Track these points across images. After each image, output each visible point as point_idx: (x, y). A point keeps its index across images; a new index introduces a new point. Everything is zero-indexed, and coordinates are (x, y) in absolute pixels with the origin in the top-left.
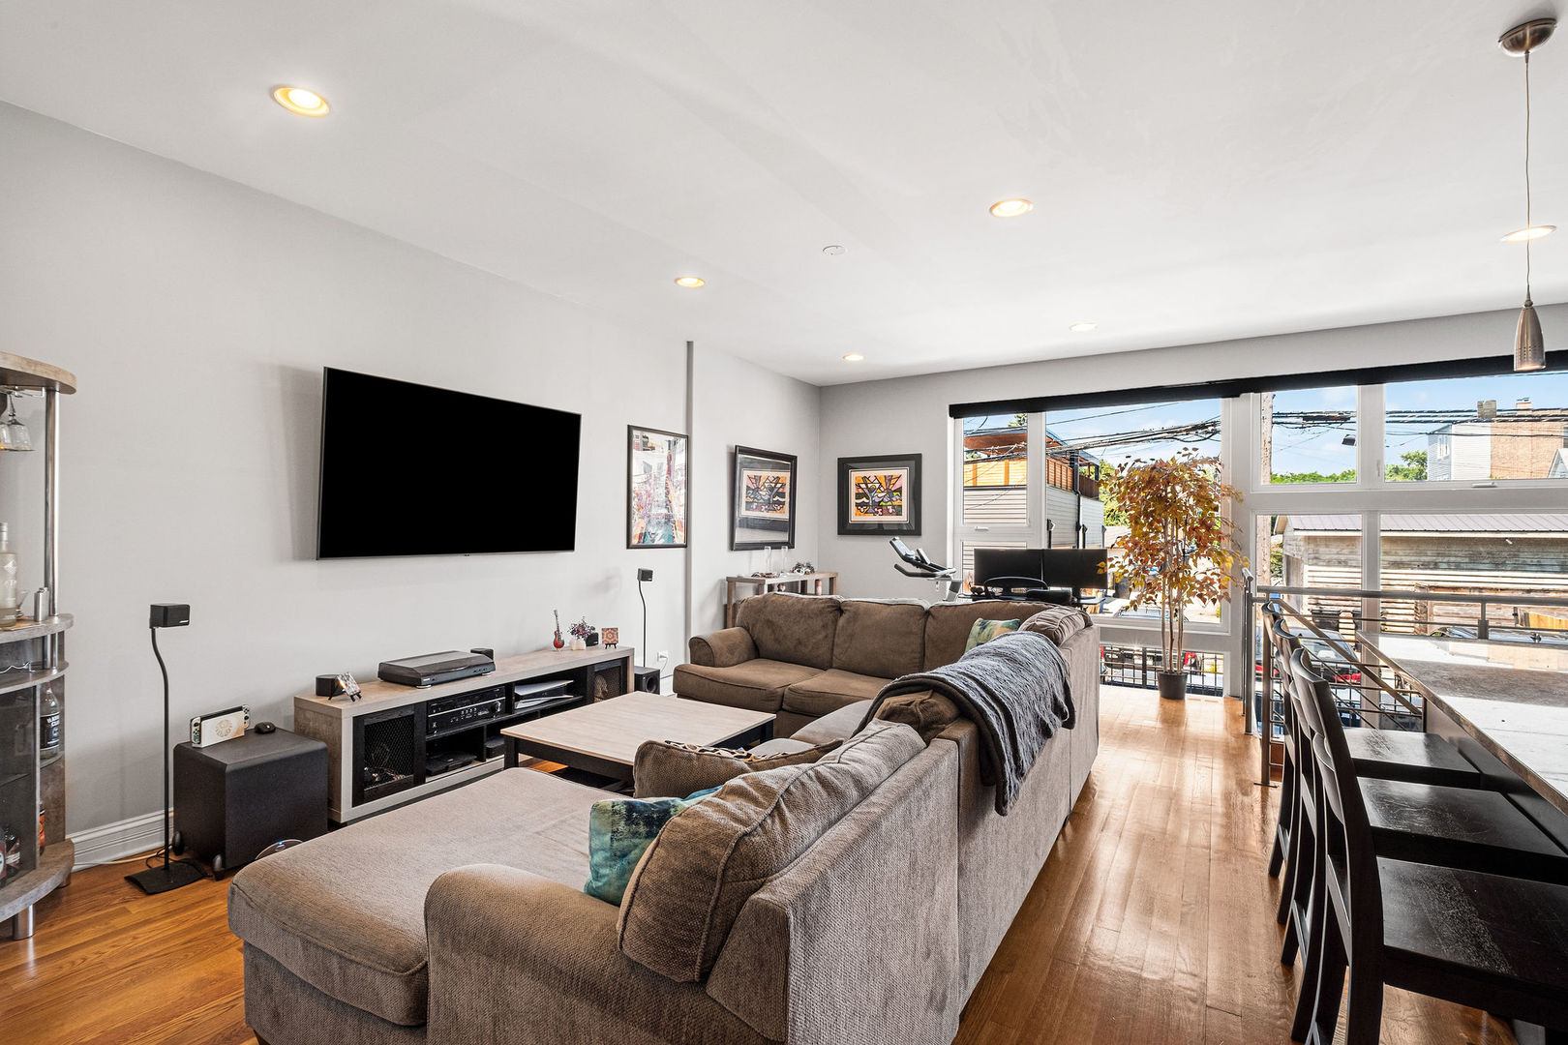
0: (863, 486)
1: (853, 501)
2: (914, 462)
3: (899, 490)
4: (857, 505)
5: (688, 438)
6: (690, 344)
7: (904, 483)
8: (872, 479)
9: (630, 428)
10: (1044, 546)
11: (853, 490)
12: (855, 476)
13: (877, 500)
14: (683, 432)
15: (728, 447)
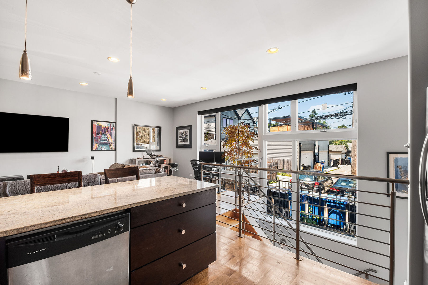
0: (181, 134)
1: (179, 138)
2: (190, 127)
3: (188, 135)
4: (180, 139)
5: (115, 123)
6: (116, 99)
7: (188, 133)
8: (182, 132)
9: (92, 121)
10: (219, 151)
11: (179, 136)
12: (179, 131)
13: (183, 138)
14: (114, 121)
15: (132, 125)
